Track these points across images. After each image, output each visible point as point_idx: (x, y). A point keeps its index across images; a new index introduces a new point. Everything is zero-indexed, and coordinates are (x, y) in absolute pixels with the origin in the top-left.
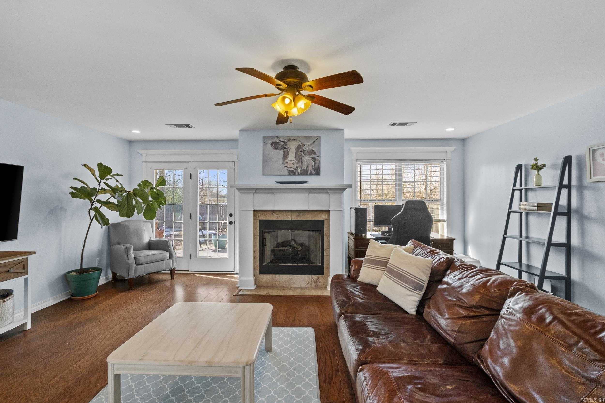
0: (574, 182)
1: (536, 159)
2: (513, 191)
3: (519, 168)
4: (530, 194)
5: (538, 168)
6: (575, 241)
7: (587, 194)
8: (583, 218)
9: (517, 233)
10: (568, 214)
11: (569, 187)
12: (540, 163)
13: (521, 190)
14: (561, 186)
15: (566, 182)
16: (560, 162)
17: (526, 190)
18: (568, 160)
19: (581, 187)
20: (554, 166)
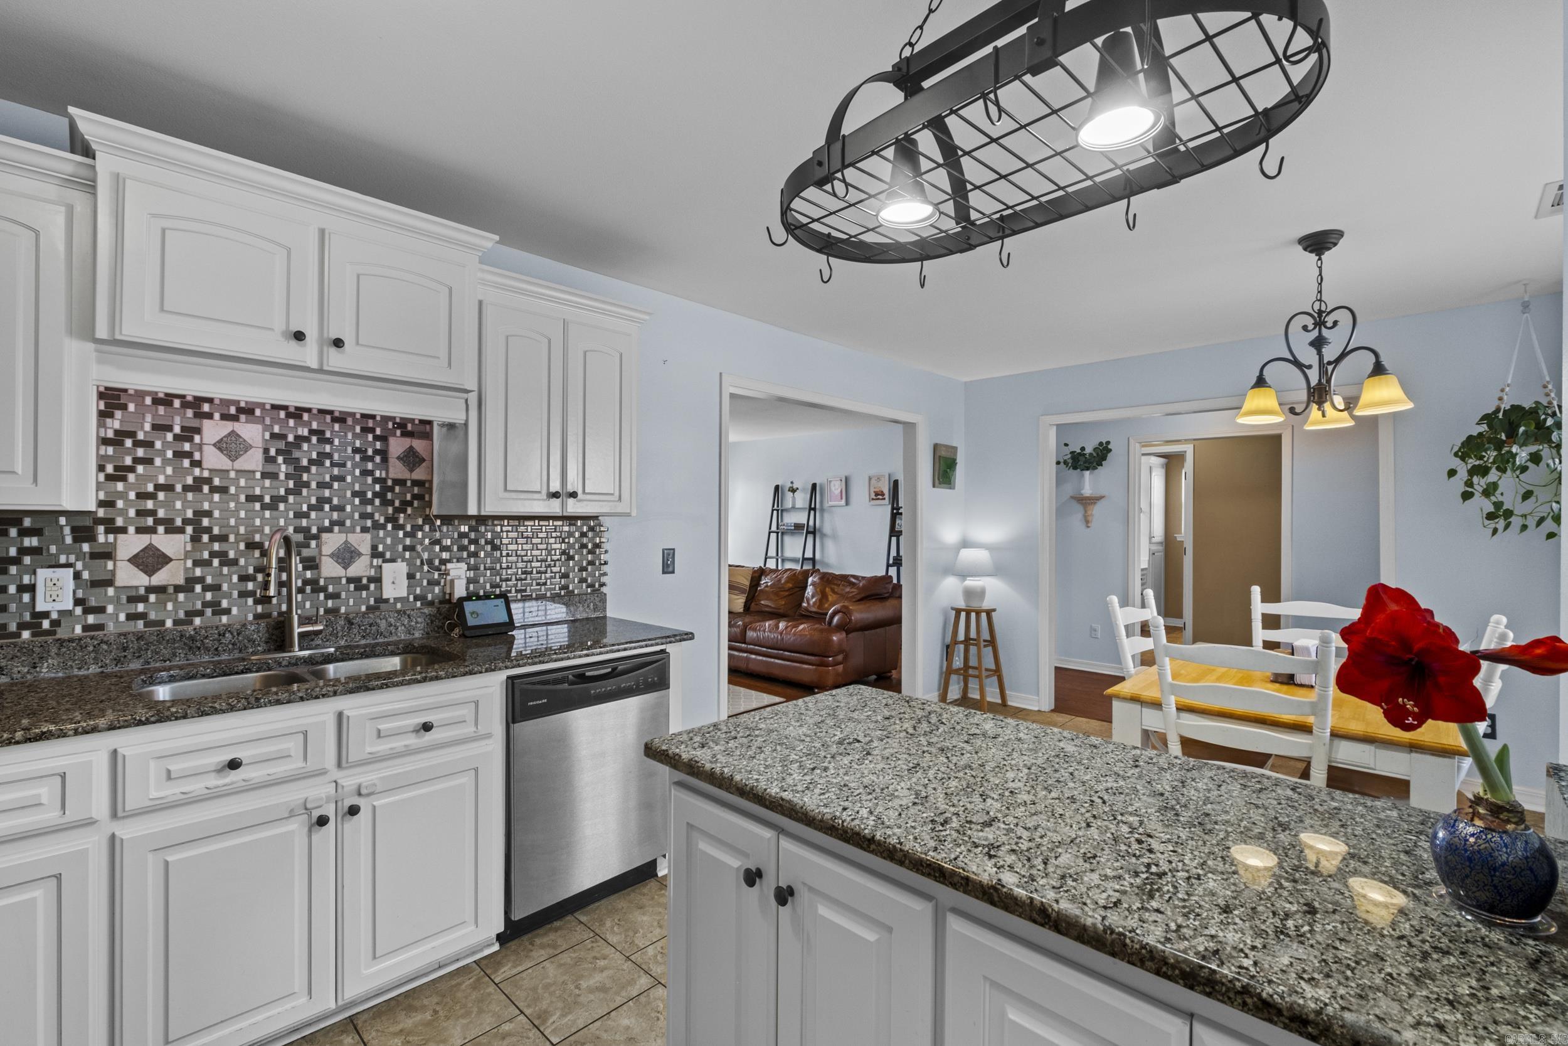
0: (817, 506)
1: (792, 483)
2: (773, 511)
3: (777, 488)
4: (785, 514)
5: (793, 490)
6: (818, 557)
7: (826, 515)
8: (823, 535)
9: (774, 554)
10: (814, 533)
11: (814, 509)
12: (795, 487)
13: (778, 510)
14: (810, 509)
15: (813, 506)
16: (810, 487)
17: (782, 511)
18: (814, 486)
19: (822, 510)
20: (804, 490)
